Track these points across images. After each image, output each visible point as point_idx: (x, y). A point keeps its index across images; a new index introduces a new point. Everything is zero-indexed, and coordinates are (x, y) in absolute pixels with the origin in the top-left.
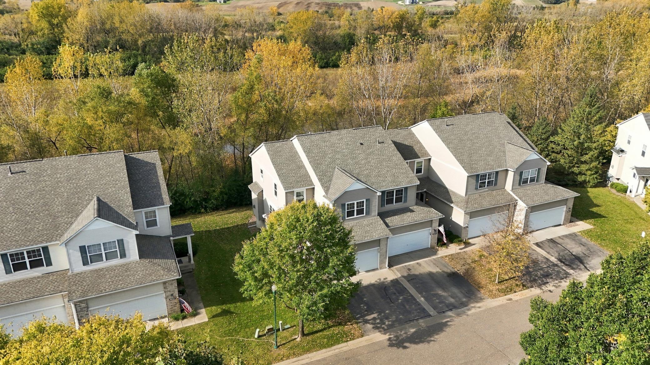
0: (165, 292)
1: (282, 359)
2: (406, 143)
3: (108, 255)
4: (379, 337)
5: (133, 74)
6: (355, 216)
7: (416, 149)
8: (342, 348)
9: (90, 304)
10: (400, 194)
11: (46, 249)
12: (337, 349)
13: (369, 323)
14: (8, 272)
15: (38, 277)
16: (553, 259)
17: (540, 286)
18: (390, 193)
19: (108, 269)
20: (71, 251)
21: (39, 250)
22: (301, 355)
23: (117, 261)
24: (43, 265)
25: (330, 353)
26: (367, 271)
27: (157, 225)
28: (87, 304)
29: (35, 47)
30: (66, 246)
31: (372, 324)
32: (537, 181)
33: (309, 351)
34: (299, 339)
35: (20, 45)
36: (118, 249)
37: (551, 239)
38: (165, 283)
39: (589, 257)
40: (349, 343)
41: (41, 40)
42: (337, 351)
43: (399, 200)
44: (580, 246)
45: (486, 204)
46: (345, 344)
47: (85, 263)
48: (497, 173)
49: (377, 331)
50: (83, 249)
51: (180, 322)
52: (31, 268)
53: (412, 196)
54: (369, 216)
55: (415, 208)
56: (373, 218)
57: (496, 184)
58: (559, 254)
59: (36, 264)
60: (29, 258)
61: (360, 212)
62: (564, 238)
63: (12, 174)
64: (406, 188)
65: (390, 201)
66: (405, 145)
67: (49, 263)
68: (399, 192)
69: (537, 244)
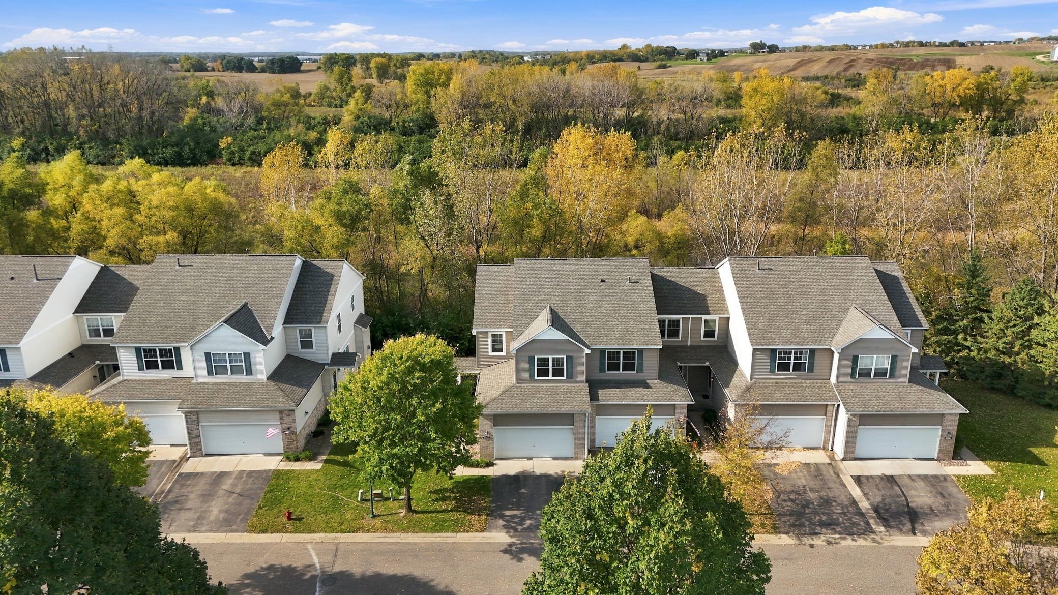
0: (281, 423)
1: (368, 531)
2: (699, 290)
3: (234, 368)
4: (501, 537)
5: (393, 167)
6: (551, 377)
7: (710, 300)
8: (447, 537)
9: (201, 416)
10: (631, 359)
11: (177, 349)
12: (440, 537)
13: (503, 519)
14: (140, 369)
15: (168, 380)
16: (864, 505)
17: (799, 536)
18: (614, 355)
19: (230, 385)
20: (196, 356)
21: (171, 351)
22: (393, 532)
23: (243, 378)
24: (174, 368)
25: (427, 540)
26: (554, 459)
27: (312, 348)
28: (198, 418)
29: (407, 125)
30: (191, 349)
31: (506, 521)
32: (892, 376)
33: (405, 530)
34: (402, 515)
35: (390, 122)
36: (243, 364)
37: (892, 476)
38: (281, 412)
39: (937, 516)
40: (459, 534)
41: (415, 116)
42: (438, 539)
43: (629, 366)
44: (936, 497)
45: (779, 398)
46: (454, 534)
47: (210, 373)
48: (812, 352)
49: (506, 531)
50: (208, 356)
51: (291, 463)
52: (163, 368)
53: (651, 364)
54: (572, 381)
55: (656, 383)
56: (578, 385)
57: (811, 370)
58: (884, 500)
59: (168, 365)
60: (161, 356)
61: (558, 372)
62: (917, 479)
63: (179, 266)
64: (641, 351)
65: (614, 366)
66: (696, 292)
67: (180, 367)
68: (629, 355)
69: (858, 480)
